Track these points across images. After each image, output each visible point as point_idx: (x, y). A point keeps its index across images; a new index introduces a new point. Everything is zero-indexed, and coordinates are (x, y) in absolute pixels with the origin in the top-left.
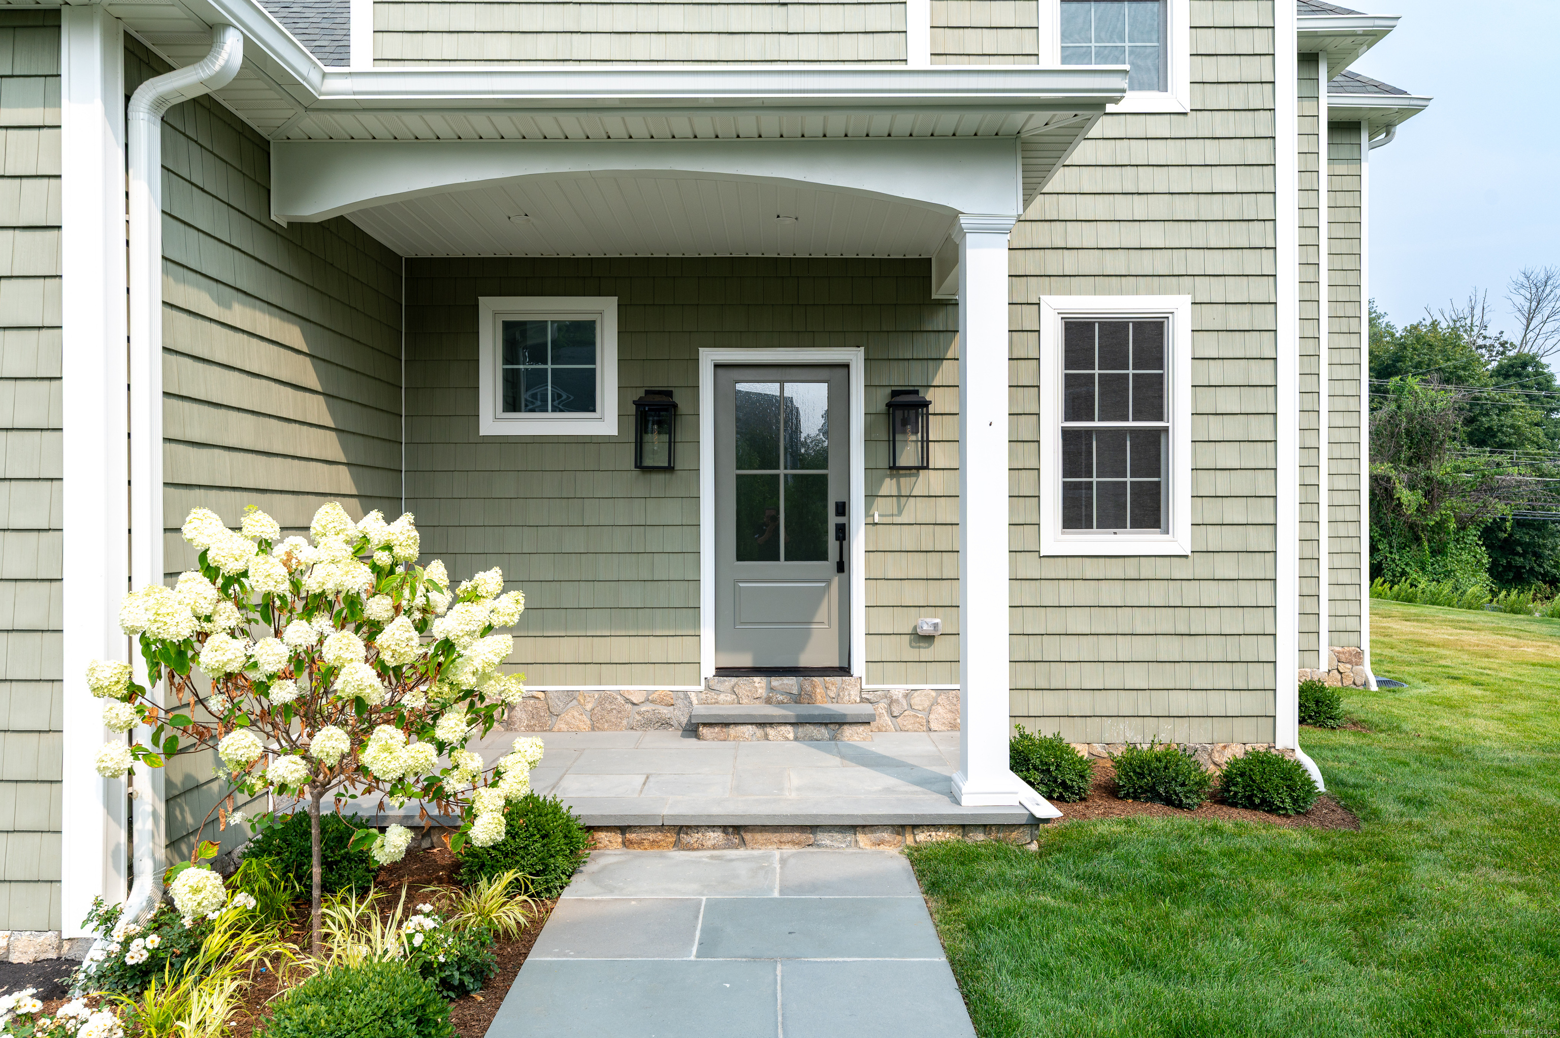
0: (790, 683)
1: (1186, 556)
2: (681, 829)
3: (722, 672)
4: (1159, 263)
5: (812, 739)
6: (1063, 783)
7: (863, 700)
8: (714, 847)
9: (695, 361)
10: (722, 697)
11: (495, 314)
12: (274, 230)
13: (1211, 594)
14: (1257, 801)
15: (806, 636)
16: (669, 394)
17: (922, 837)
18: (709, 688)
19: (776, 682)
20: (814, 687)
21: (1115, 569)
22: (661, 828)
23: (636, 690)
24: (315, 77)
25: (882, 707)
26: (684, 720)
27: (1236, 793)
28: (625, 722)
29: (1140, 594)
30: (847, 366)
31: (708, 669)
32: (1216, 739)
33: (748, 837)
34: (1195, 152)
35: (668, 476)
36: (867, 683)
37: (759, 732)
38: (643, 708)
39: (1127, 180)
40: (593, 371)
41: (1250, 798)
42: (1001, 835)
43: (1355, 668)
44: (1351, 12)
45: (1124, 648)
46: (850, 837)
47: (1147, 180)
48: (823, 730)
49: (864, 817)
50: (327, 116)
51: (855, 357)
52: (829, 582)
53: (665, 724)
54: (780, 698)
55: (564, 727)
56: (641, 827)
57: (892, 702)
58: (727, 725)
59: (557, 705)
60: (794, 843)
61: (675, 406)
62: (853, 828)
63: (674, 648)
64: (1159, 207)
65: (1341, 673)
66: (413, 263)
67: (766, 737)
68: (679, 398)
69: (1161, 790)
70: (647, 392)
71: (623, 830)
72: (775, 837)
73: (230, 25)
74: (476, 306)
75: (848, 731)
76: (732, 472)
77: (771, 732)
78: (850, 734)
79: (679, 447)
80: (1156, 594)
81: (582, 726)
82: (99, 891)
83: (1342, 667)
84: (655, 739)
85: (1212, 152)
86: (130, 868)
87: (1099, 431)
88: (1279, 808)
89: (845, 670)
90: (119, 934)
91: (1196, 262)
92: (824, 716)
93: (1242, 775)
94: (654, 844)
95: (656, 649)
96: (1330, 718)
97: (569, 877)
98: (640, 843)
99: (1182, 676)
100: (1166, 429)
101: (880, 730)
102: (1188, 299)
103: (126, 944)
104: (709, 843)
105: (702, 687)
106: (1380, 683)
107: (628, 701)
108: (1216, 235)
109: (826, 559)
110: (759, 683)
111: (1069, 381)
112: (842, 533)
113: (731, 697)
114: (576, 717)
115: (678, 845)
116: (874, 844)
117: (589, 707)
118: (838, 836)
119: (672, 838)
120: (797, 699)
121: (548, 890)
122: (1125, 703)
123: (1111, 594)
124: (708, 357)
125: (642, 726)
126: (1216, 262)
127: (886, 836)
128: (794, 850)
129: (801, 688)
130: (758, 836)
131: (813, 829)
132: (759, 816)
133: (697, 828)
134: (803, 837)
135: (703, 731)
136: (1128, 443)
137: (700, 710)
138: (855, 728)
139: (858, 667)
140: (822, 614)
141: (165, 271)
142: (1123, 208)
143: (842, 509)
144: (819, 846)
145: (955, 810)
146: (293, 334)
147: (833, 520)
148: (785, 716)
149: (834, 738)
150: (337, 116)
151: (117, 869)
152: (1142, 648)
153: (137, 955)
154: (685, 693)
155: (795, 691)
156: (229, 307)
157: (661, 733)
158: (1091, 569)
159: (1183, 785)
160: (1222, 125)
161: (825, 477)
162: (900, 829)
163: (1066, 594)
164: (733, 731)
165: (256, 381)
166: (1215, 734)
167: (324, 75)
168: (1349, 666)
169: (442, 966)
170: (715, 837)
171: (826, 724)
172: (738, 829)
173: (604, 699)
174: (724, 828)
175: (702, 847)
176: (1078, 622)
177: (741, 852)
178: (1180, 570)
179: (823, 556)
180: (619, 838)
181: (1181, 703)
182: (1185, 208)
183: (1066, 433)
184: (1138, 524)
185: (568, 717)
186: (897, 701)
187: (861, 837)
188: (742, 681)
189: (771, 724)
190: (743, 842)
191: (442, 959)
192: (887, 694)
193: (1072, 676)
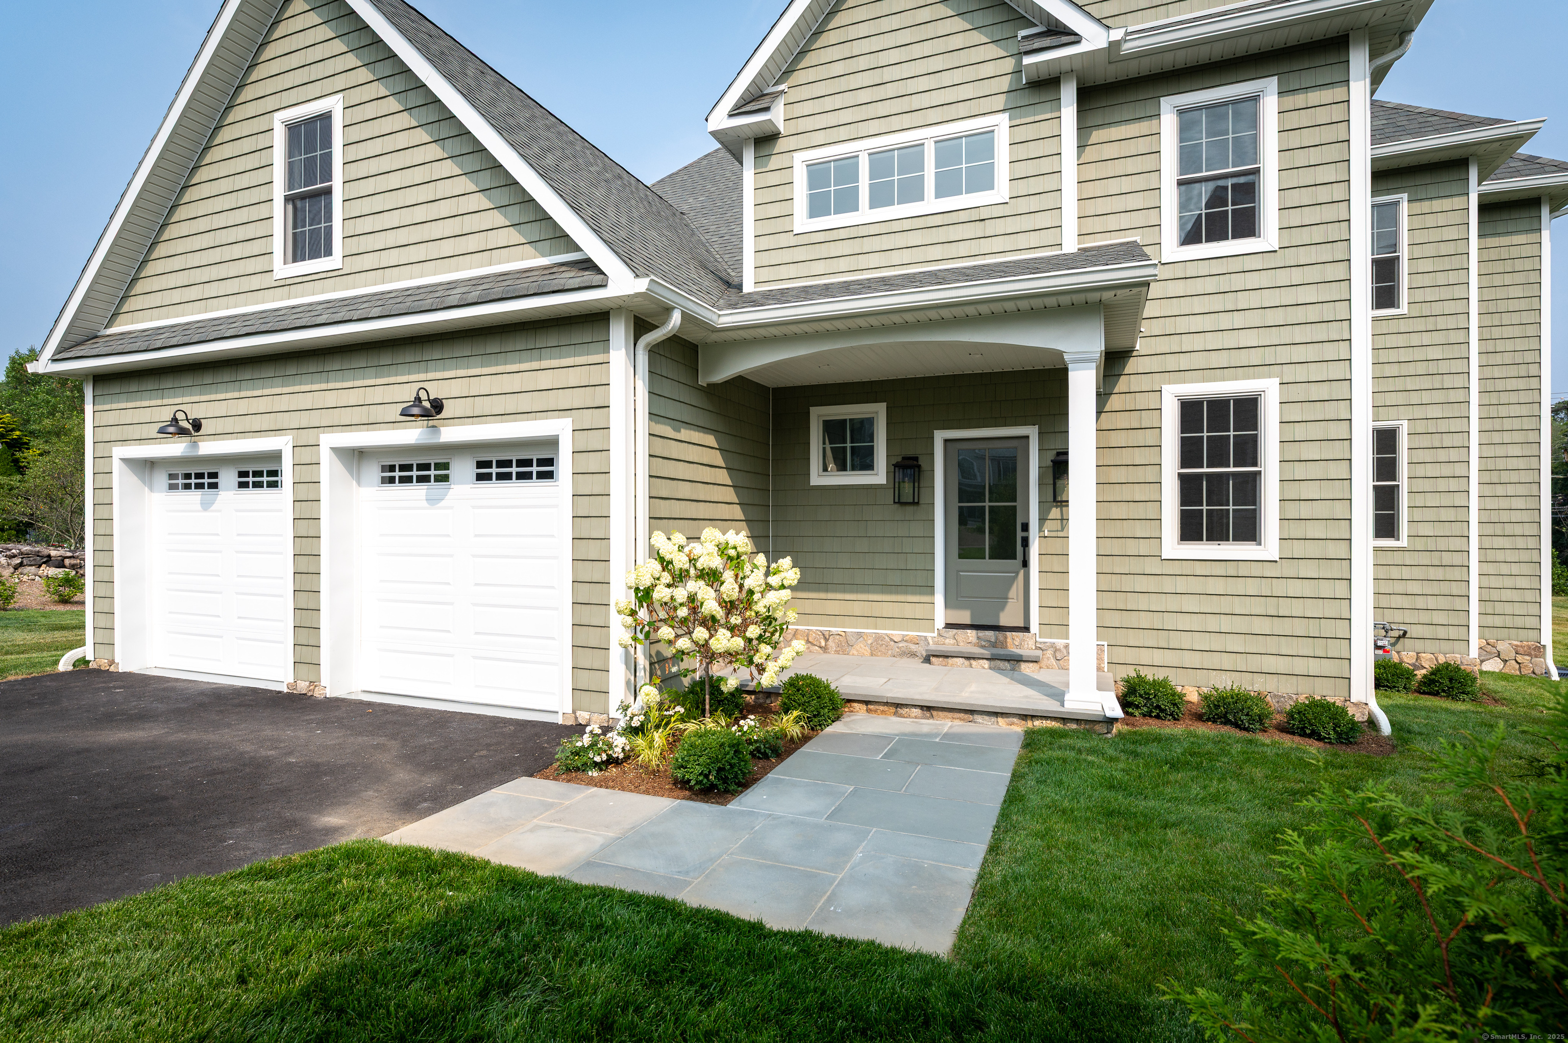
0: (990, 634)
1: (1276, 561)
2: (898, 706)
3: (949, 626)
4: (1255, 357)
5: (999, 669)
6: (1158, 707)
7: (1037, 648)
8: (916, 717)
9: (932, 439)
10: (947, 641)
11: (819, 416)
12: (701, 389)
13: (1295, 588)
14: (1308, 731)
15: (1002, 607)
16: (916, 459)
17: (1037, 723)
18: (940, 635)
19: (982, 633)
20: (1006, 638)
21: (1219, 569)
22: (887, 704)
23: (897, 634)
24: (715, 318)
25: (1049, 653)
26: (924, 654)
27: (1294, 725)
28: (890, 652)
29: (1239, 586)
30: (1028, 437)
31: (940, 623)
32: (1300, 691)
33: (935, 713)
34: (1283, 277)
35: (915, 507)
36: (1040, 637)
37: (967, 662)
38: (901, 645)
39: (1229, 302)
40: (872, 447)
41: (1303, 729)
42: (1087, 727)
43: (1534, 659)
44: (1498, 121)
45: (1226, 624)
46: (994, 719)
47: (1243, 300)
48: (1006, 664)
49: (1001, 707)
50: (722, 333)
51: (1032, 432)
52: (1017, 573)
53: (913, 655)
54: (984, 643)
55: (855, 653)
56: (876, 702)
57: (1056, 650)
58: (947, 657)
59: (852, 640)
60: (961, 719)
61: (919, 466)
62: (996, 714)
63: (919, 611)
64: (1254, 318)
65: (1519, 663)
66: (777, 390)
67: (971, 666)
68: (922, 462)
69: (1230, 717)
70: (903, 458)
71: (867, 703)
72: (950, 715)
73: (674, 308)
74: (809, 412)
75: (1023, 666)
76: (955, 504)
77: (974, 663)
78: (1026, 668)
79: (922, 490)
80: (1252, 587)
81: (866, 653)
82: (623, 698)
83: (1519, 658)
84: (906, 662)
85: (1297, 276)
86: (635, 691)
87: (1208, 475)
88: (1326, 738)
89: (1026, 629)
90: (629, 713)
91: (1283, 354)
92: (1007, 655)
93: (1299, 713)
94: (883, 712)
95: (909, 611)
96: (1463, 693)
97: (833, 721)
98: (876, 711)
99: (1271, 645)
100: (1260, 472)
101: (1048, 668)
102: (1277, 381)
103: (631, 718)
104: (913, 715)
105: (935, 634)
106: (1560, 675)
107: (892, 640)
108: (1299, 334)
109: (1015, 558)
110: (971, 634)
111: (1184, 442)
112: (1026, 542)
113: (952, 641)
114: (862, 648)
115: (895, 714)
116: (1008, 724)
117: (869, 642)
118: (986, 718)
119: (893, 710)
120: (994, 645)
121: (820, 725)
122: (1227, 662)
123: (1218, 586)
124: (940, 436)
125: (900, 655)
126: (1299, 354)
127: (1015, 720)
128: (961, 723)
129: (997, 638)
130: (940, 713)
131: (972, 712)
132: (940, 702)
133: (906, 706)
134: (966, 716)
135: (933, 659)
136: (1231, 482)
137: (932, 647)
138: (1027, 664)
139: (1034, 627)
140: (1012, 593)
141: (650, 419)
142: (1225, 321)
143: (1025, 527)
144: (975, 722)
145: (1061, 709)
146: (710, 440)
147: (1020, 534)
148: (982, 654)
149: (1013, 669)
150: (727, 333)
151: (630, 692)
152: (1240, 624)
153: (636, 723)
154: (925, 637)
155: (993, 640)
156: (679, 431)
157: (911, 660)
158: (1200, 569)
159: (1247, 715)
160: (1304, 256)
161: (1015, 507)
162: (1024, 717)
163: (1181, 585)
164: (950, 661)
165: (692, 465)
166: (1299, 688)
167: (719, 316)
168: (1528, 658)
169: (756, 741)
170: (916, 712)
171: (1008, 661)
172: (929, 708)
173: (878, 638)
174: (922, 707)
175: (909, 717)
176: (1190, 604)
177: (931, 721)
178: (1269, 571)
179: (1014, 557)
180: (864, 707)
181: (1270, 664)
182: (1276, 318)
183: (1182, 477)
184: (1239, 537)
185: (858, 647)
186: (1059, 650)
187: (1000, 719)
188: (960, 631)
189: (974, 658)
190: (932, 716)
191: (755, 738)
192: (1053, 645)
193: (1185, 641)
